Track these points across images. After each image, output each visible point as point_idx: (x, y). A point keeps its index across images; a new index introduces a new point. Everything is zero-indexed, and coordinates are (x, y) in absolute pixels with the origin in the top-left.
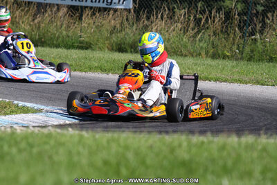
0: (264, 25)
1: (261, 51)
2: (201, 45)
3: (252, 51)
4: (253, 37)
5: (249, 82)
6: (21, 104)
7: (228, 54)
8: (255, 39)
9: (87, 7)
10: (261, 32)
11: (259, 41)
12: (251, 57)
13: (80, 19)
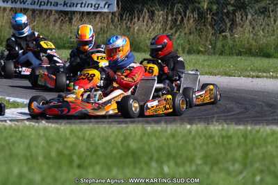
0: (233, 23)
1: (231, 46)
2: (178, 42)
3: (223, 46)
4: (224, 34)
5: (218, 74)
6: (12, 99)
7: (202, 49)
8: (226, 36)
9: (77, 12)
10: (231, 29)
11: (229, 37)
12: (223, 51)
13: (70, 22)
